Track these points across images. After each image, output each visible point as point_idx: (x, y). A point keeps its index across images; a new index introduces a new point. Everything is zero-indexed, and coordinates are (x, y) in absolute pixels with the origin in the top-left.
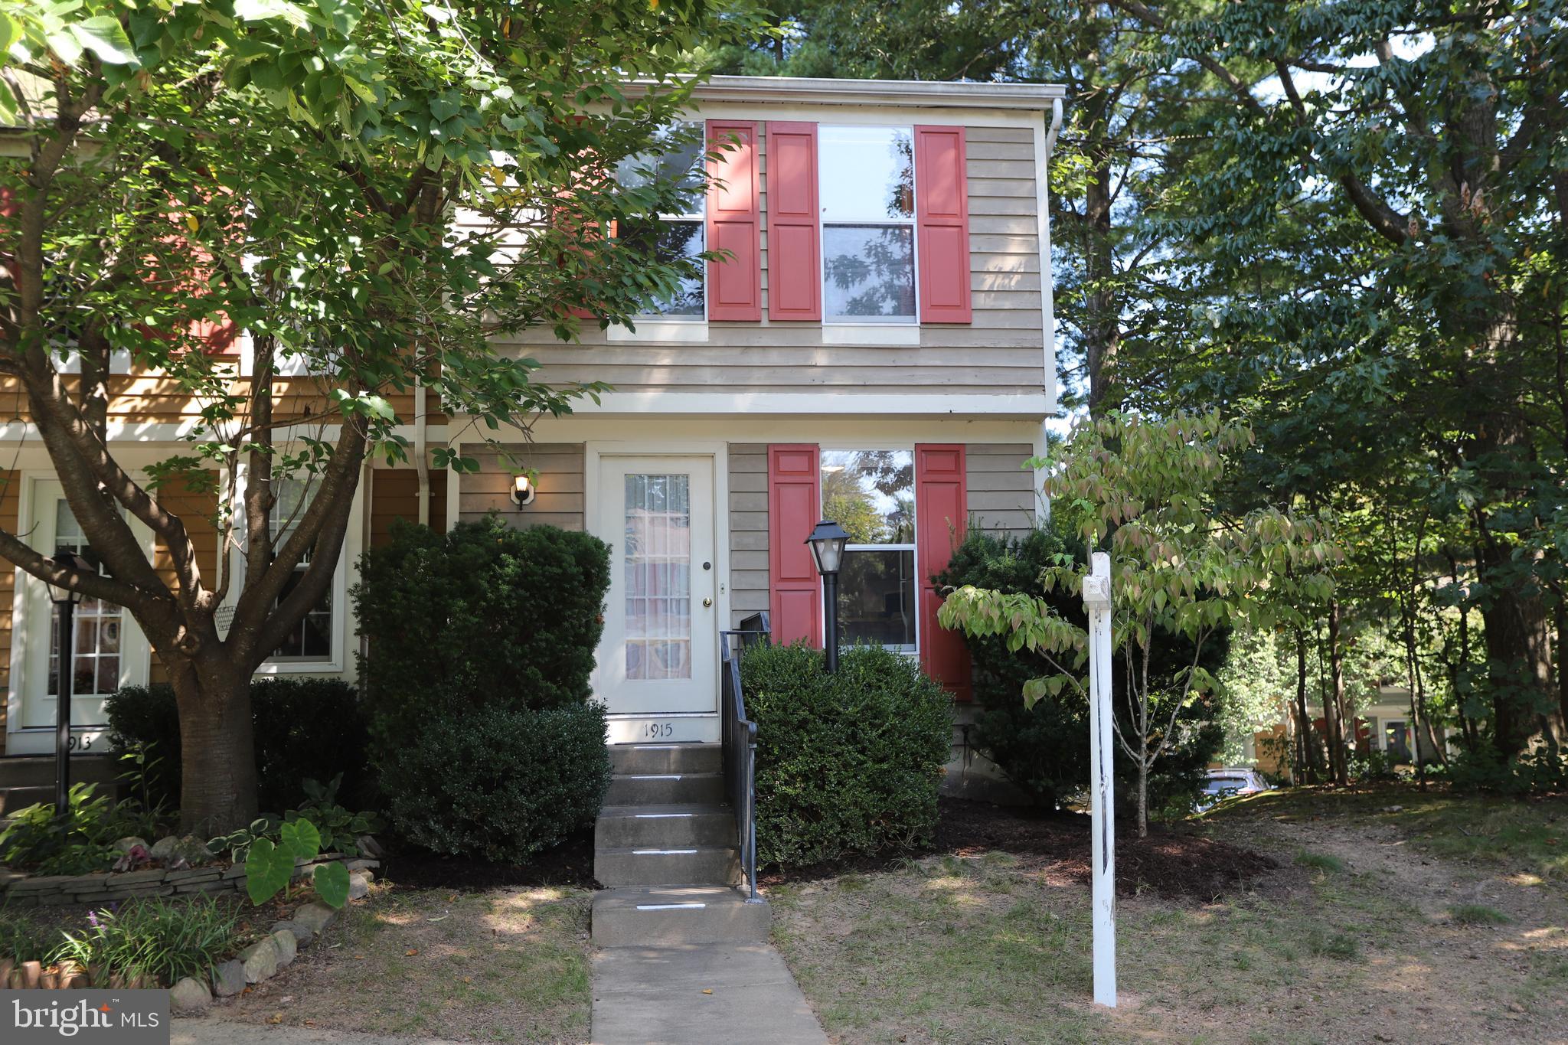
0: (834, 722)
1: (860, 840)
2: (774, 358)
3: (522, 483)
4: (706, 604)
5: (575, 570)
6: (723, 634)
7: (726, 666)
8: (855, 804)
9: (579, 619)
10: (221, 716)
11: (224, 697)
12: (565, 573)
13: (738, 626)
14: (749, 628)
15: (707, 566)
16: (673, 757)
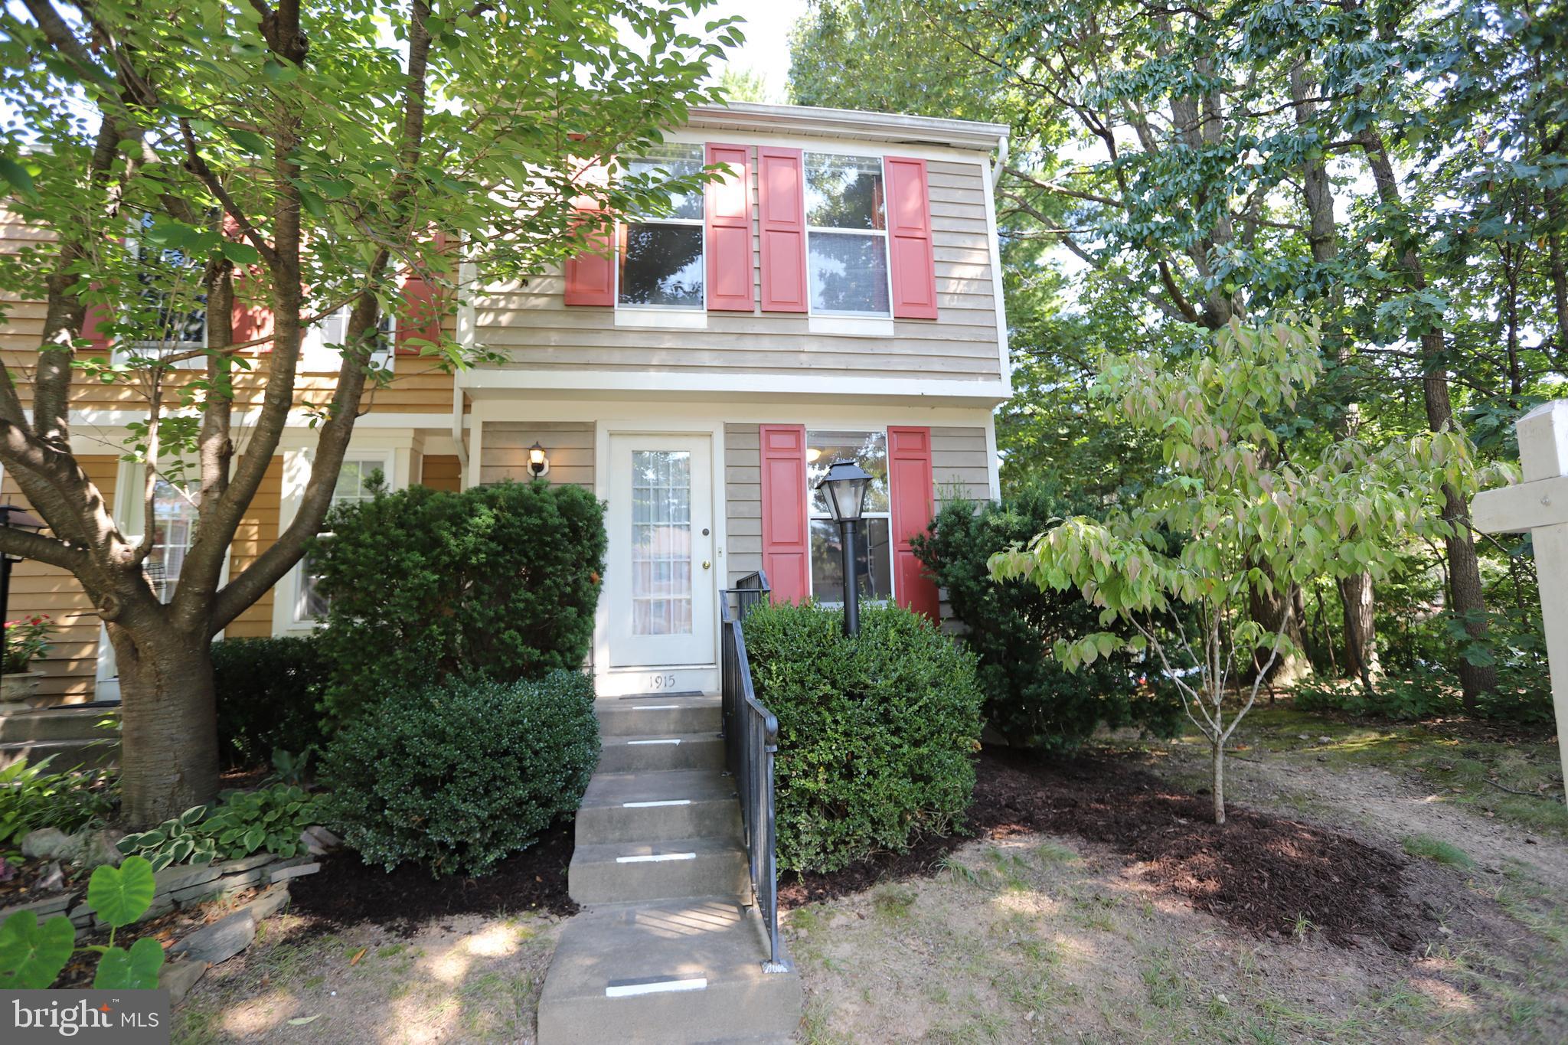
0: (862, 697)
1: (896, 839)
2: (766, 344)
3: (537, 456)
4: (705, 567)
5: (557, 521)
6: (722, 592)
7: (727, 628)
8: (890, 798)
9: (564, 578)
10: (159, 687)
11: (164, 666)
12: (545, 524)
13: (734, 586)
14: (746, 589)
15: (706, 532)
16: (673, 716)
